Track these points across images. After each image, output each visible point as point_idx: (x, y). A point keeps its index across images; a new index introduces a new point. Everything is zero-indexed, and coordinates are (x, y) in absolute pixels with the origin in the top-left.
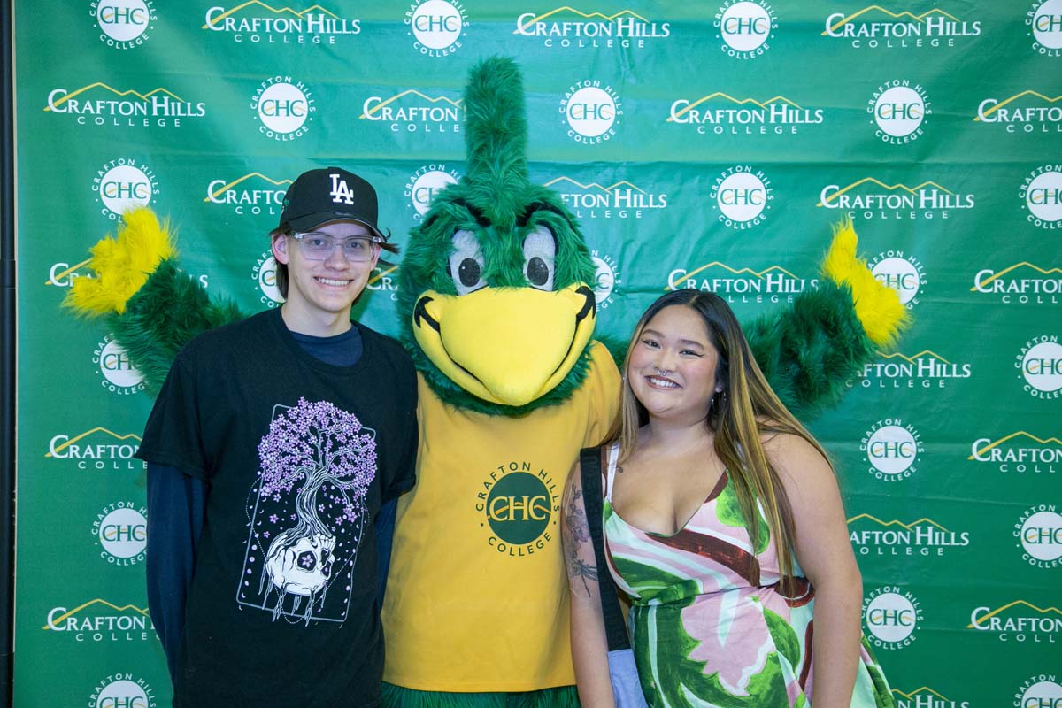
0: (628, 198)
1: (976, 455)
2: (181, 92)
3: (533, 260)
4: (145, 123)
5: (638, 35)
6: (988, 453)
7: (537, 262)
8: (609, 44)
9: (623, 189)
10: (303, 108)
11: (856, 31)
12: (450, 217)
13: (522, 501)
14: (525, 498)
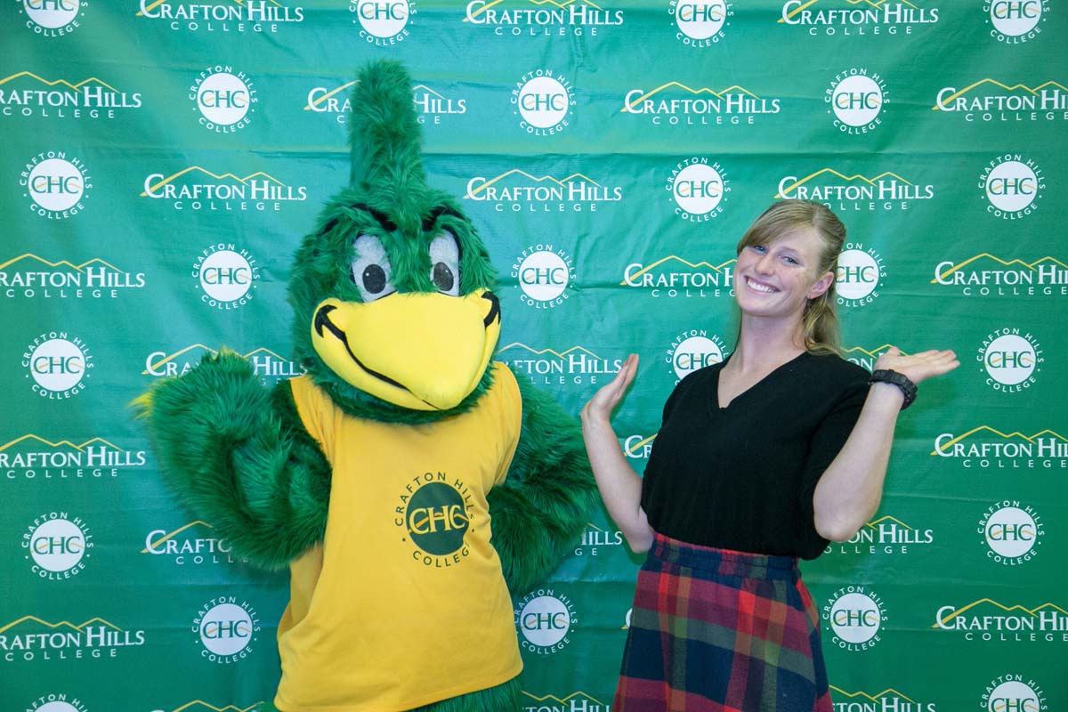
0: (582, 191)
1: (939, 451)
2: (116, 82)
3: (439, 265)
4: (77, 113)
5: (591, 23)
6: (951, 449)
7: (443, 268)
8: (562, 32)
9: (577, 181)
10: (244, 99)
11: (813, 18)
12: (352, 222)
13: (442, 511)
14: (445, 508)
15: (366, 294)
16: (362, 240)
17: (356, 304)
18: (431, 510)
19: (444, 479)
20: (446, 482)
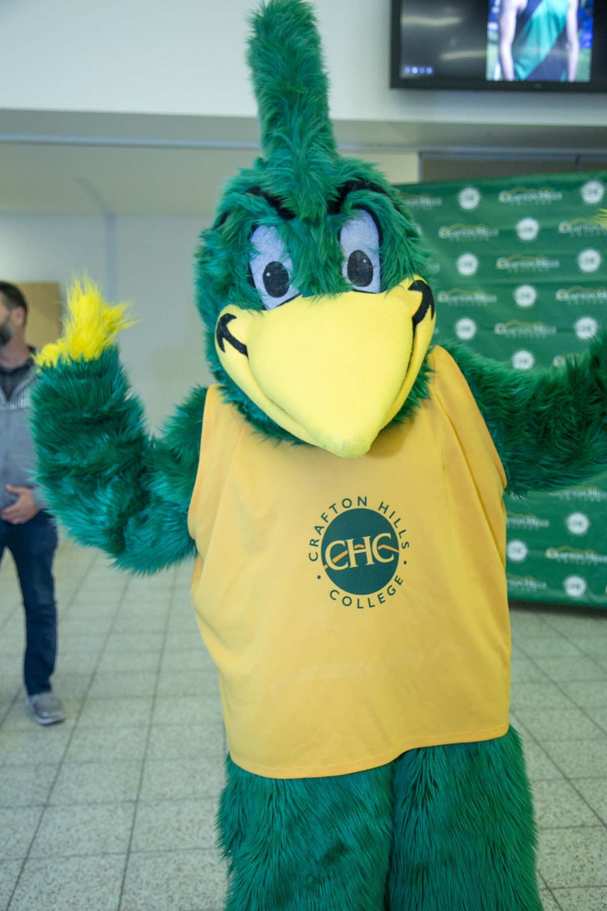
3: (354, 254)
7: (358, 256)
12: (245, 211)
13: (363, 543)
14: (367, 539)
15: (268, 299)
16: (259, 232)
17: (255, 313)
18: (350, 542)
19: (365, 504)
20: (367, 507)
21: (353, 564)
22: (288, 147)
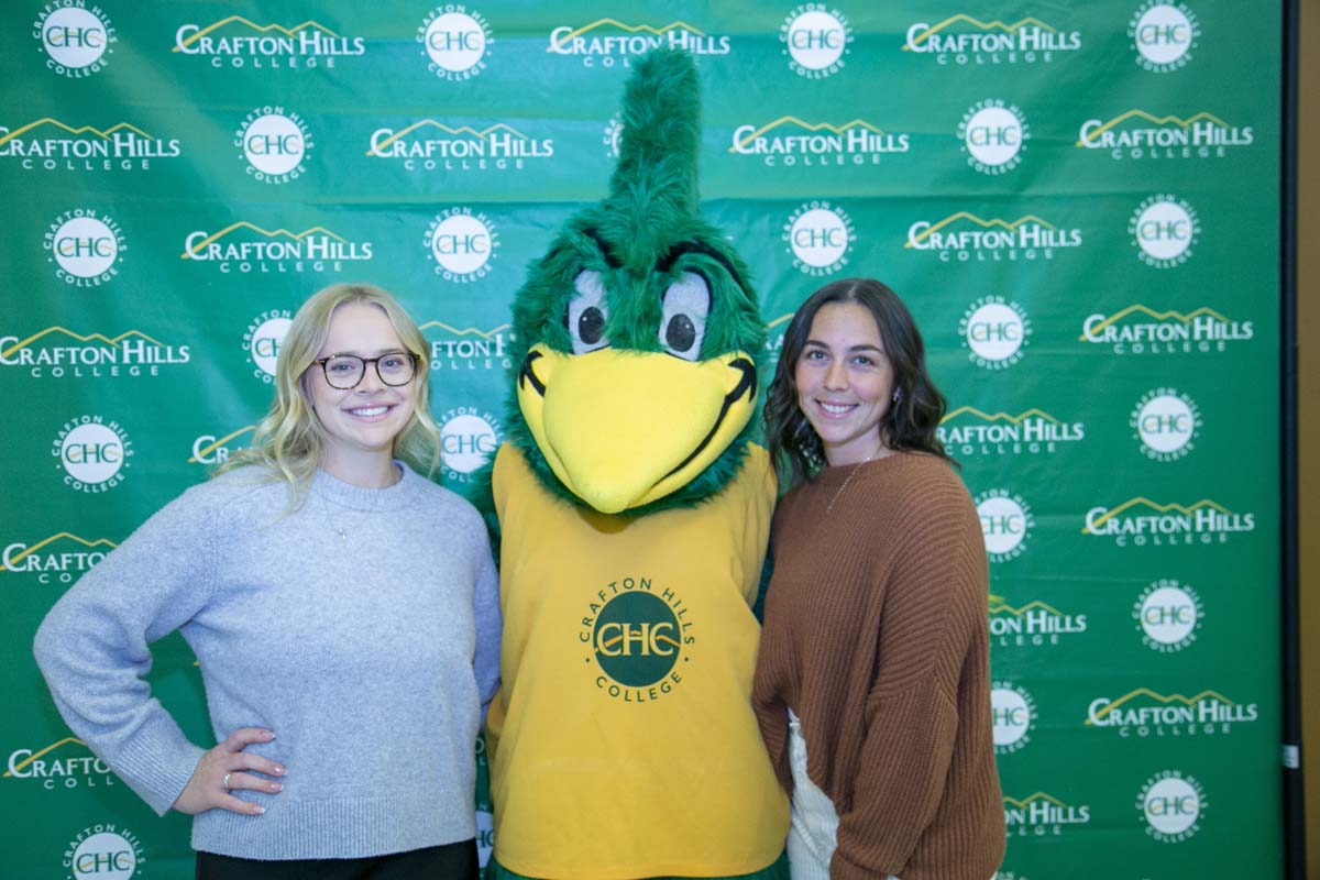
3: (676, 317)
12: (574, 251)
13: (640, 629)
14: (645, 626)
15: (578, 344)
16: (585, 275)
17: (561, 355)
18: (626, 626)
19: (648, 587)
20: (651, 591)
21: (627, 652)
22: (632, 195)
